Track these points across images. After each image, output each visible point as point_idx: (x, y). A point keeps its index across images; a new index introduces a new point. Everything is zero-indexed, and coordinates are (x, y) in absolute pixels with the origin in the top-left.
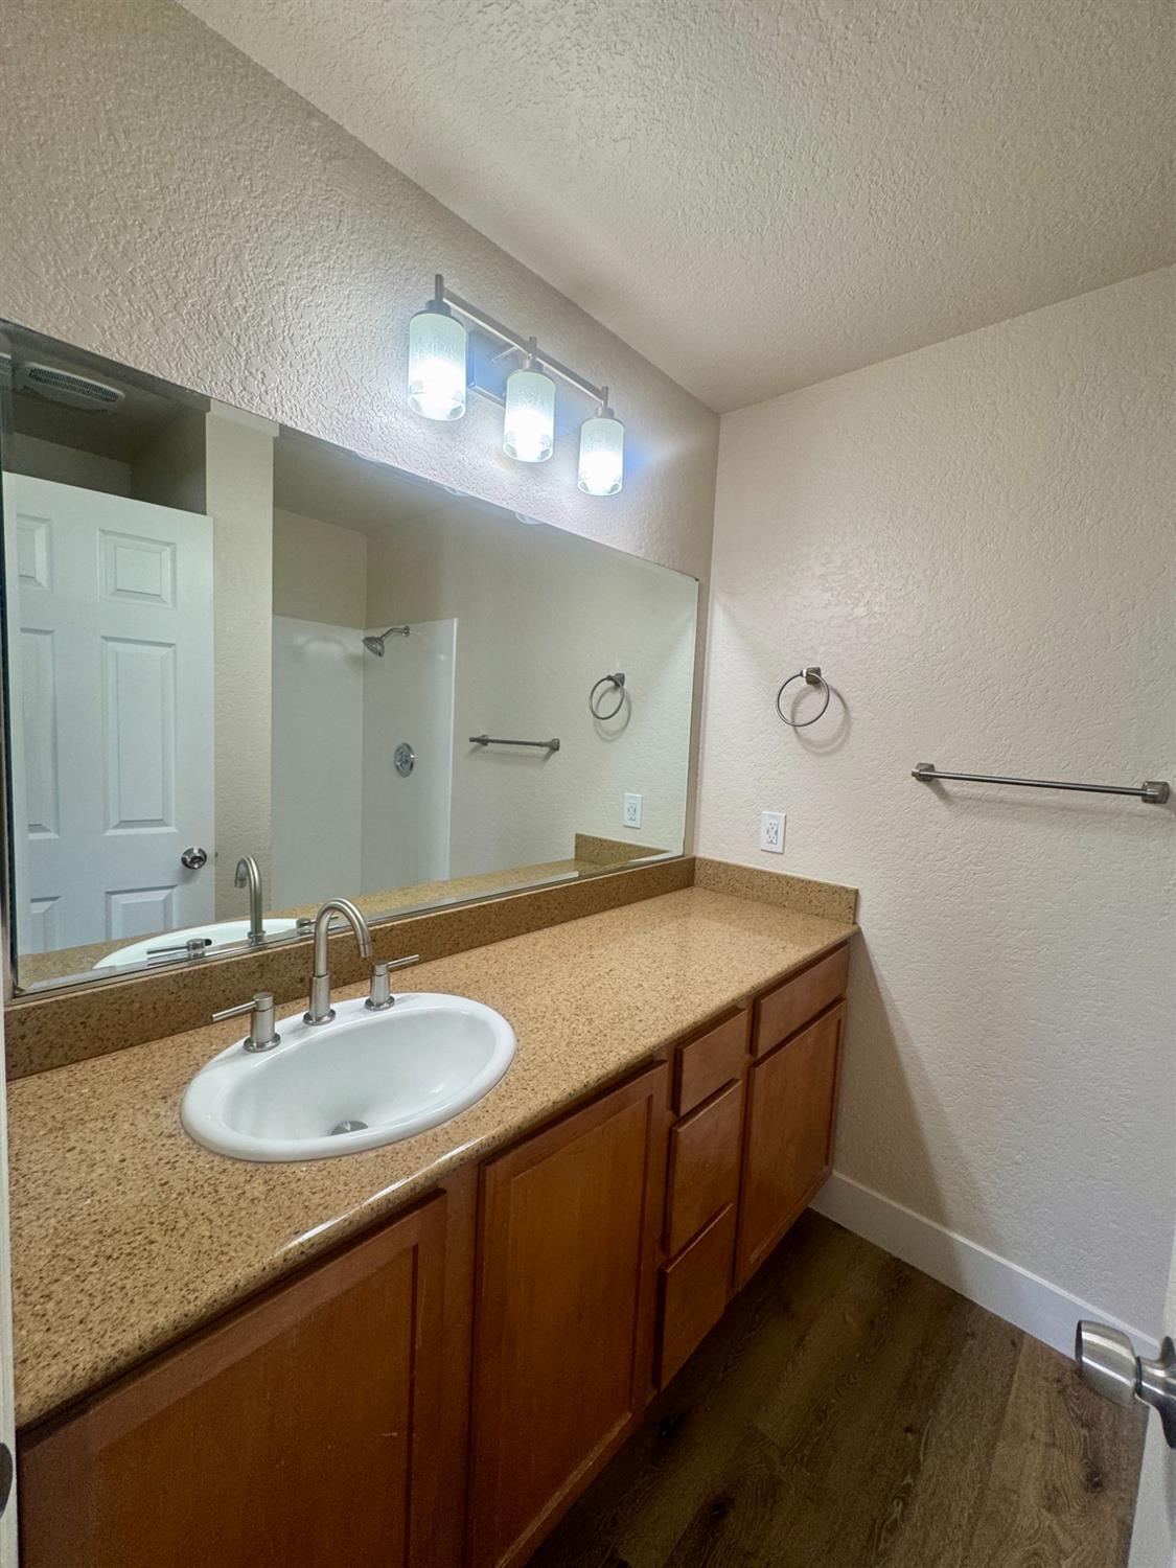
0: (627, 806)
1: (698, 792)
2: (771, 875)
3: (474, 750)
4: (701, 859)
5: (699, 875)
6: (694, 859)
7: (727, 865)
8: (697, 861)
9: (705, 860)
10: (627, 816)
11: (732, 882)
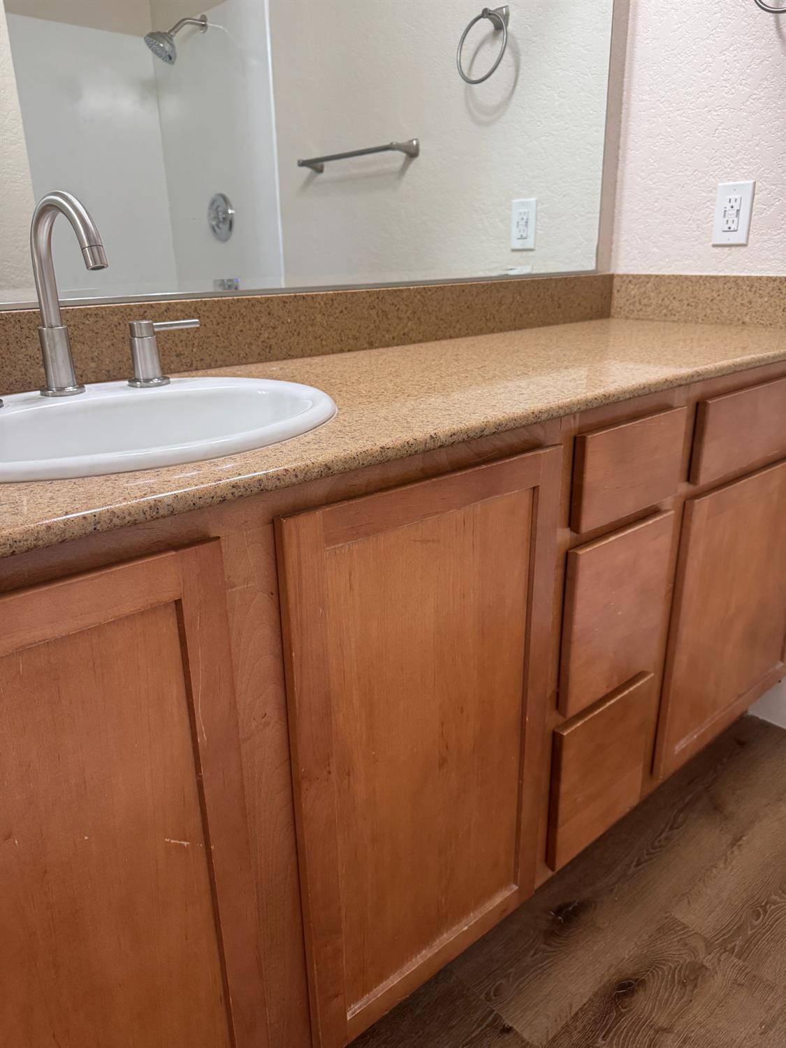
0: (515, 218)
1: (619, 174)
2: (726, 279)
3: (308, 183)
4: (621, 276)
5: (618, 300)
6: (612, 277)
7: (660, 279)
8: (616, 282)
9: (628, 276)
10: (515, 233)
11: (667, 302)
